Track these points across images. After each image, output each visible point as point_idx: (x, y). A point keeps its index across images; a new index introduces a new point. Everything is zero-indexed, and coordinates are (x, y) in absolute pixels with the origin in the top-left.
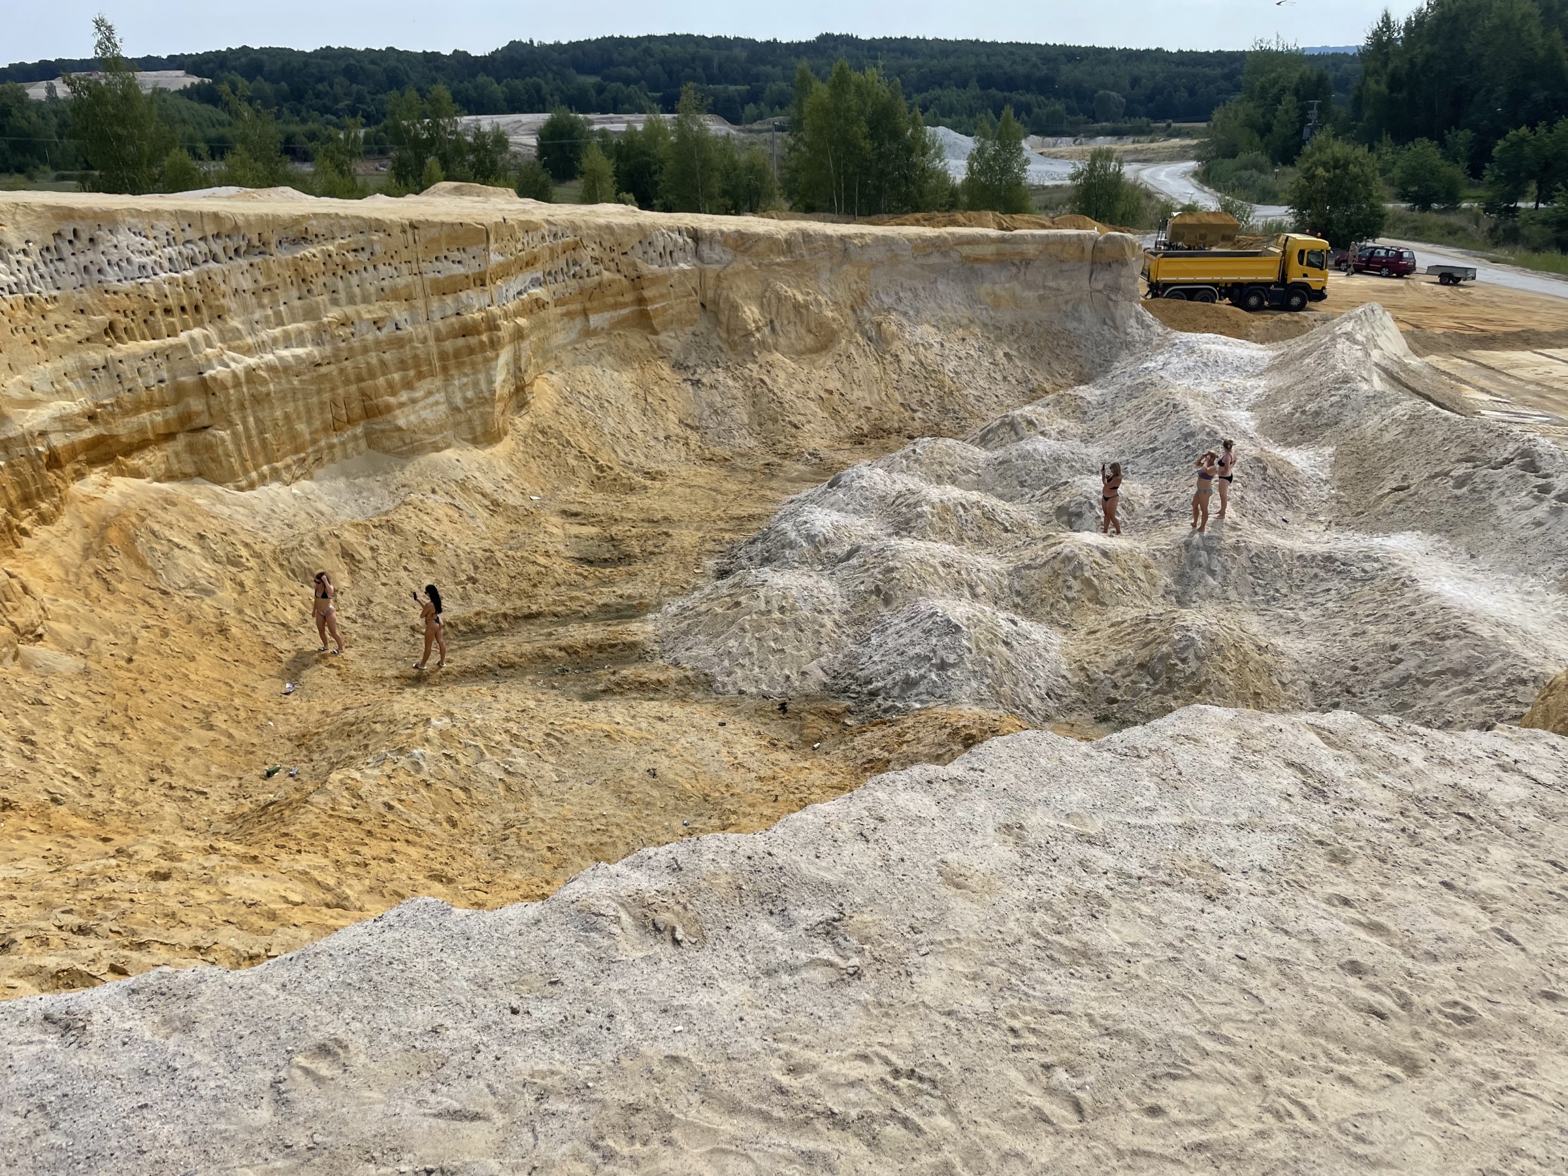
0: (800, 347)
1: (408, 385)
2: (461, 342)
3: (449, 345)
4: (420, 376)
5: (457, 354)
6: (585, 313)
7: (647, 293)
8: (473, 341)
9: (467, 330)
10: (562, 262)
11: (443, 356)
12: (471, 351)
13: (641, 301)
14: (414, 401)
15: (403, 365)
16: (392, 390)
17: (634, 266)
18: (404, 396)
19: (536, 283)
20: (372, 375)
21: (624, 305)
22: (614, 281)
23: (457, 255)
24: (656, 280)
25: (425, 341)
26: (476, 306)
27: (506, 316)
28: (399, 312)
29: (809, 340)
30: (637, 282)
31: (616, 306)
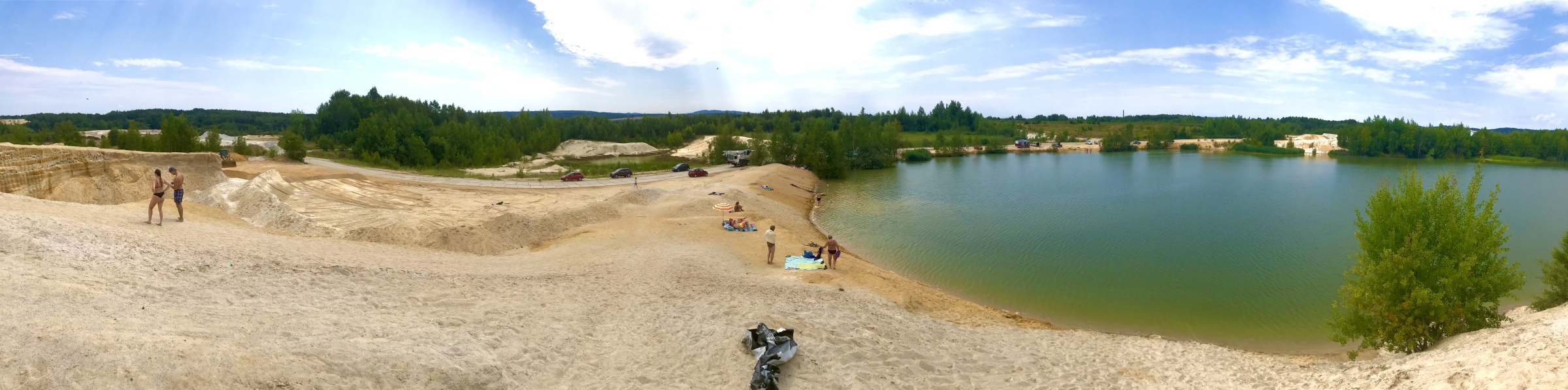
0: (129, 180)
1: (18, 186)
2: (33, 176)
3: (30, 177)
4: (22, 184)
5: (32, 179)
6: (72, 171)
7: (89, 167)
8: (36, 176)
9: (34, 173)
10: (66, 159)
11: (28, 179)
12: (36, 179)
13: (88, 169)
14: (19, 190)
15: (17, 181)
16: (14, 187)
17: (86, 160)
18: (17, 188)
19: (57, 163)
20: (9, 183)
21: (83, 170)
22: (79, 164)
23: (34, 156)
24: (91, 164)
25: (23, 175)
26: (38, 167)
27: (47, 170)
28: (16, 168)
29: (132, 179)
30: (87, 164)
31: (81, 170)
